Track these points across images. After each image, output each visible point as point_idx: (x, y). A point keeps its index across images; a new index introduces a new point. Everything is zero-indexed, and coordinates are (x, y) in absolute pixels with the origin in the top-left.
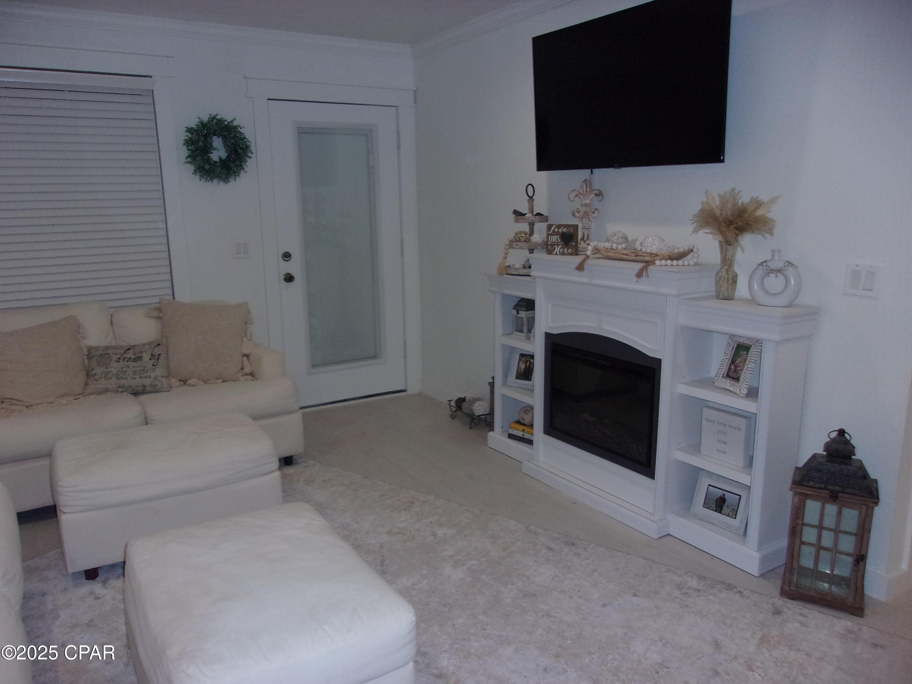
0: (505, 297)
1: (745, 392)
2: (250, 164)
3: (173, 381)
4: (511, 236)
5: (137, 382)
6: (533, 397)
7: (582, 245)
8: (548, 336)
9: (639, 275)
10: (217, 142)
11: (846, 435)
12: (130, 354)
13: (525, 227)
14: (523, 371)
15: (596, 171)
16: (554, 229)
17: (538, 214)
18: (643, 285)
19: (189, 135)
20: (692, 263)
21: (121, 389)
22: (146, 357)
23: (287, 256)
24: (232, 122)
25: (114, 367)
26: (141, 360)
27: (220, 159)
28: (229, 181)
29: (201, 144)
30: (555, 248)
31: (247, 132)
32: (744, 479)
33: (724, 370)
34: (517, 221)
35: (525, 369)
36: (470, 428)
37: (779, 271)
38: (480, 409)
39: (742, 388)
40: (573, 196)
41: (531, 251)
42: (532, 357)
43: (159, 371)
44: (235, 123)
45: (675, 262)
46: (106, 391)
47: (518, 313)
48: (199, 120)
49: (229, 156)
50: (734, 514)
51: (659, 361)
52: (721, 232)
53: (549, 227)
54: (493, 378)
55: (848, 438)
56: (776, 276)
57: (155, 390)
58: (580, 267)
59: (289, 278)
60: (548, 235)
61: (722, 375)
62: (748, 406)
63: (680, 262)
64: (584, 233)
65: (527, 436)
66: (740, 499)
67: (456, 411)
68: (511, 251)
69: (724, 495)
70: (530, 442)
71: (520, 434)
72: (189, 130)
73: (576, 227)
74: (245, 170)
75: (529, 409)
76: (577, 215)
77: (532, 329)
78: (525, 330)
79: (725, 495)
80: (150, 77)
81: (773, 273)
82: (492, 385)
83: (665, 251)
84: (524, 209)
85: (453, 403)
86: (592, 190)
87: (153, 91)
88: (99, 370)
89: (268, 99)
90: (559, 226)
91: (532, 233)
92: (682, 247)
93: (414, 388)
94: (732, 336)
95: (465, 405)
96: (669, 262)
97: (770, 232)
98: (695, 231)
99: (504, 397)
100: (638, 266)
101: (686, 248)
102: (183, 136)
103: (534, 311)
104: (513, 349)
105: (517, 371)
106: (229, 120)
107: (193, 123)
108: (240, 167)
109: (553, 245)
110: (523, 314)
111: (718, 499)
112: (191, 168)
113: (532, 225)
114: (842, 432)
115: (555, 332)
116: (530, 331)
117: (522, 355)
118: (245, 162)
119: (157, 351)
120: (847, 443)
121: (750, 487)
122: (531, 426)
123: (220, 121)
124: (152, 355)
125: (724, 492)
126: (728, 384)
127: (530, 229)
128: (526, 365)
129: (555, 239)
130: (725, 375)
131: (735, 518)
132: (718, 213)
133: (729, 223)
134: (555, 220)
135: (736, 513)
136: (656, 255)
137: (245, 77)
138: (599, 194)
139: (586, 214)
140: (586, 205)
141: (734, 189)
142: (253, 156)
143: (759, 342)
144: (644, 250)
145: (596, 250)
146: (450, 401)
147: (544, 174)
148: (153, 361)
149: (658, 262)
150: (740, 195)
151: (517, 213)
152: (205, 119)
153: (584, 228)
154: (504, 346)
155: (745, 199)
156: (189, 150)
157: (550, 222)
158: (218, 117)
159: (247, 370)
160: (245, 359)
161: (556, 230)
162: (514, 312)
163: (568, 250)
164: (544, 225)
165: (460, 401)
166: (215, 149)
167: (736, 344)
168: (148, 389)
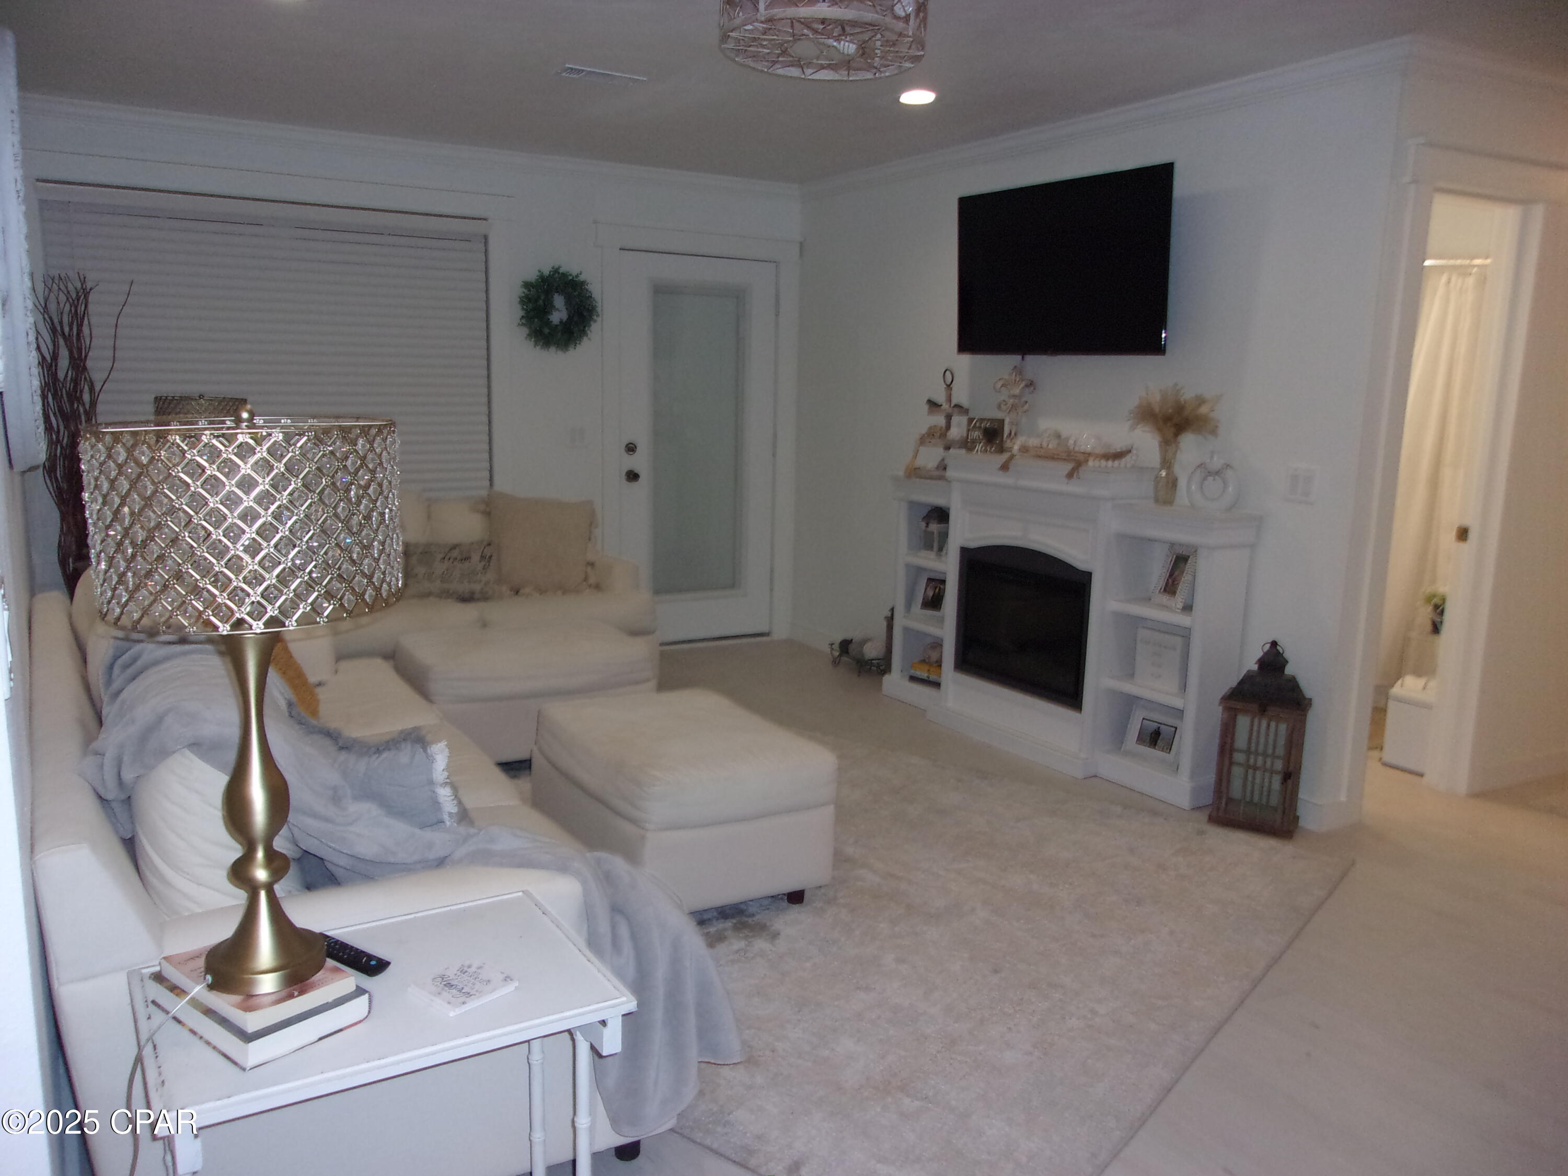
0: (913, 505)
1: (1180, 606)
2: (595, 329)
3: (504, 588)
4: (924, 430)
5: (464, 587)
6: (942, 629)
7: (1008, 444)
8: (964, 551)
9: (1070, 475)
10: (559, 301)
11: (1278, 647)
12: (455, 553)
13: (940, 420)
14: (930, 598)
15: (1029, 358)
16: (975, 423)
17: (956, 406)
18: (1073, 487)
19: (526, 291)
20: (1129, 465)
21: (446, 594)
22: (476, 557)
23: (631, 448)
24: (577, 276)
25: (440, 568)
26: (469, 562)
27: (561, 322)
28: (567, 350)
29: (541, 302)
30: (976, 446)
31: (595, 289)
32: (1178, 703)
33: (1162, 584)
34: (931, 412)
35: (933, 596)
36: (859, 676)
37: (1217, 473)
38: (872, 651)
39: (1178, 601)
40: (999, 386)
41: (947, 448)
42: (943, 582)
43: (490, 576)
44: (582, 278)
45: (1110, 463)
46: (429, 594)
47: (927, 526)
48: (538, 274)
49: (570, 318)
50: (1169, 748)
51: (1089, 574)
52: (1160, 430)
53: (970, 420)
54: (892, 610)
55: (1281, 651)
56: (1214, 480)
57: (485, 598)
58: (1005, 467)
59: (633, 476)
60: (968, 430)
61: (1158, 591)
62: (1184, 620)
63: (1116, 463)
64: (1011, 432)
65: (933, 677)
66: (1175, 731)
67: (840, 655)
68: (922, 449)
69: (1159, 728)
70: (937, 685)
71: (924, 675)
72: (527, 285)
73: (1002, 422)
74: (589, 336)
75: (937, 645)
76: (1003, 407)
77: (944, 546)
78: (936, 545)
79: (1161, 728)
80: (485, 219)
81: (1210, 476)
82: (890, 620)
83: (1099, 451)
84: (941, 398)
85: (836, 646)
86: (1023, 380)
87: (486, 238)
88: (421, 570)
89: (620, 249)
90: (982, 420)
91: (948, 426)
92: (1118, 446)
93: (781, 632)
94: (1172, 545)
95: (852, 647)
96: (1103, 463)
97: (1214, 432)
98: (1132, 428)
99: (906, 630)
100: (1069, 466)
101: (1124, 449)
102: (520, 291)
103: (947, 525)
104: (920, 570)
105: (923, 599)
106: (574, 274)
107: (532, 276)
108: (583, 333)
109: (974, 442)
110: (934, 527)
111: (1152, 734)
112: (525, 331)
113: (949, 418)
114: (1274, 644)
115: (973, 545)
116: (941, 549)
117: (930, 580)
118: (590, 326)
119: (488, 552)
120: (1279, 655)
121: (1183, 711)
122: (939, 664)
123: (564, 275)
124: (482, 556)
125: (1159, 725)
126: (1165, 599)
127: (946, 422)
128: (935, 592)
129: (976, 434)
130: (1162, 590)
131: (1169, 753)
132: (1157, 410)
133: (1167, 419)
134: (977, 414)
135: (1171, 747)
136: (1089, 454)
137: (595, 222)
138: (1031, 384)
139: (1014, 407)
140: (1014, 396)
141: (1176, 385)
142: (599, 319)
143: (1195, 550)
144: (1077, 449)
145: (1024, 449)
146: (832, 644)
147: (966, 358)
148: (483, 563)
149: (1091, 463)
150: (1182, 392)
151: (933, 405)
152: (546, 272)
153: (1012, 423)
154: (908, 566)
155: (1188, 395)
156: (523, 309)
157: (971, 415)
158: (561, 271)
159: (592, 580)
160: (589, 568)
161: (978, 425)
162: (923, 524)
163: (991, 449)
164: (964, 420)
165: (845, 645)
166: (558, 310)
167: (1175, 556)
168: (477, 596)
